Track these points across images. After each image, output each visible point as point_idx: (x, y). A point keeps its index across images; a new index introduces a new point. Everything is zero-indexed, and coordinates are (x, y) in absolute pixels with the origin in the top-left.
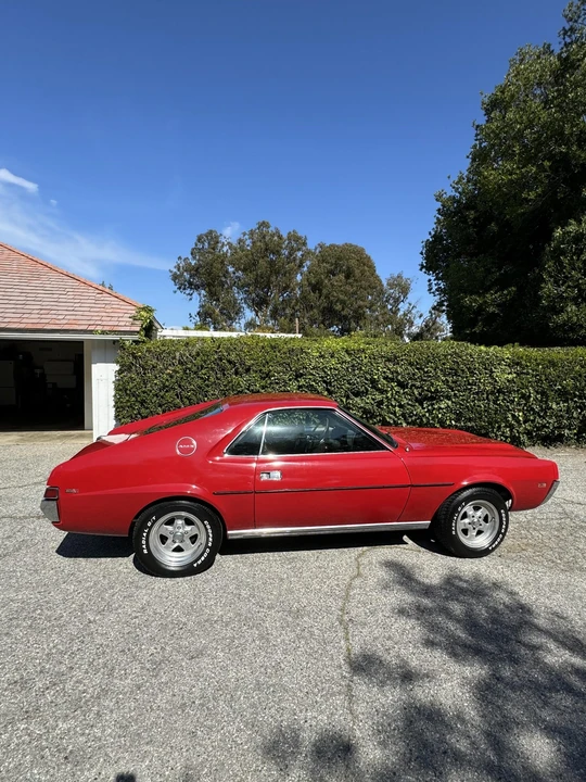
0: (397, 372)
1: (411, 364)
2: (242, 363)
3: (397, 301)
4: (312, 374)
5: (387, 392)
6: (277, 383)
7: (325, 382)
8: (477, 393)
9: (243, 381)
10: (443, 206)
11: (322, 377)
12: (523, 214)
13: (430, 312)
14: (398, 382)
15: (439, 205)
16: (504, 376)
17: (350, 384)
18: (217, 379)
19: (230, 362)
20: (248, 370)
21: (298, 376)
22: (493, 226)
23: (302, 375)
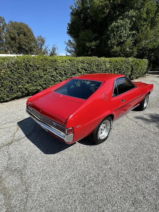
0: (84, 66)
1: (87, 63)
2: (36, 66)
3: (42, 45)
4: (61, 69)
5: (82, 72)
6: (49, 73)
7: (64, 71)
8: (102, 71)
9: (36, 73)
10: (73, 11)
11: (63, 69)
12: (104, 17)
13: (52, 49)
14: (85, 69)
15: (71, 11)
16: (108, 65)
17: (72, 71)
18: (26, 73)
19: (30, 66)
20: (38, 69)
21: (56, 69)
22: (89, 21)
23: (57, 69)
